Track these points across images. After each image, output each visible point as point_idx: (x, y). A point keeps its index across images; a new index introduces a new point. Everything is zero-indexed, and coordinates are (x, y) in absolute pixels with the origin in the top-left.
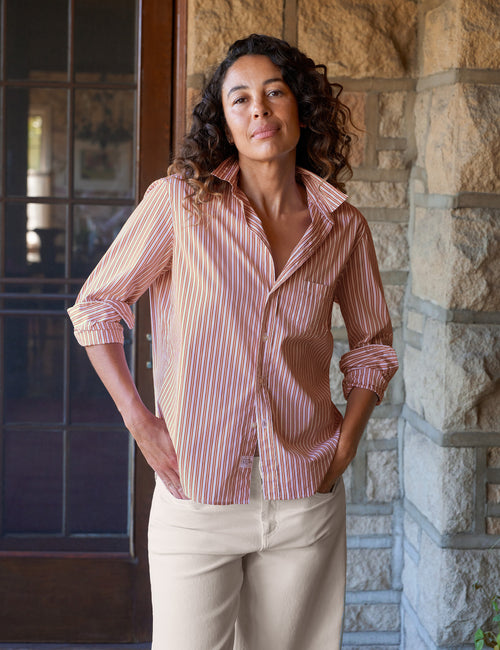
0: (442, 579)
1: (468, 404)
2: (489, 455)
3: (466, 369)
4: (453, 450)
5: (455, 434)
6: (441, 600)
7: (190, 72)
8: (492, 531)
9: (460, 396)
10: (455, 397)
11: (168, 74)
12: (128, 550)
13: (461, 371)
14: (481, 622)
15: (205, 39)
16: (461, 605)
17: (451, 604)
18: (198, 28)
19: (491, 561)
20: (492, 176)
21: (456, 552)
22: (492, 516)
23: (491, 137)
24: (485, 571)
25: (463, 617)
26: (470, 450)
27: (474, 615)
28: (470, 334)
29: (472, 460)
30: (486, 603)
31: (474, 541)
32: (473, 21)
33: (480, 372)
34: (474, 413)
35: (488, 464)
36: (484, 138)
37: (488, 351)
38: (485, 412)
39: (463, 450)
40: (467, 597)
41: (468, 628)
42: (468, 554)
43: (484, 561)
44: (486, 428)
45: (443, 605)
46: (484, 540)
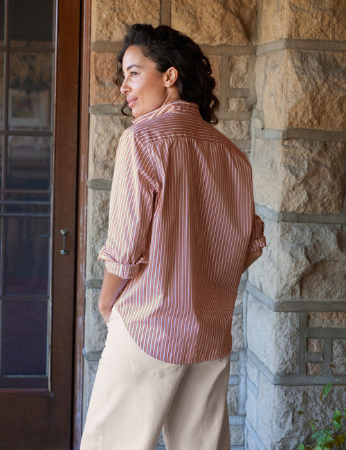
0: (274, 408)
1: (294, 280)
2: (309, 317)
3: (292, 255)
4: (283, 314)
5: (283, 302)
6: (274, 422)
7: (93, 40)
8: (311, 372)
9: (288, 275)
10: (284, 275)
11: (77, 42)
12: (47, 387)
13: (288, 256)
14: (303, 439)
15: (104, 16)
16: (289, 426)
17: (281, 426)
18: (98, 8)
19: (310, 394)
20: (311, 116)
21: (285, 388)
22: (311, 362)
23: (310, 88)
24: (306, 402)
25: (290, 435)
26: (295, 314)
27: (298, 434)
28: (295, 230)
29: (296, 321)
30: (306, 425)
31: (298, 380)
32: (298, 4)
33: (302, 258)
34: (297, 287)
35: (308, 324)
36: (305, 89)
37: (308, 243)
38: (305, 286)
39: (290, 314)
40: (293, 420)
41: (293, 443)
42: (294, 389)
43: (305, 395)
44: (306, 298)
45: (275, 427)
46: (305, 379)
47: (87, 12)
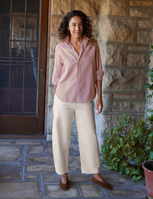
0: (102, 121)
1: (109, 85)
2: (113, 95)
3: (108, 78)
4: (105, 94)
5: (106, 91)
6: (102, 125)
7: (52, 14)
8: (113, 111)
9: (107, 83)
10: (106, 83)
11: (47, 14)
12: (37, 115)
13: (107, 78)
14: (110, 130)
15: (55, 7)
16: (106, 126)
17: (104, 126)
18: (53, 5)
19: (113, 117)
20: (114, 38)
21: (105, 115)
22: (113, 108)
23: (114, 30)
24: (111, 119)
25: (106, 129)
26: (109, 94)
27: (109, 128)
28: (109, 70)
29: (109, 96)
30: (111, 126)
31: (109, 113)
32: (111, 5)
33: (111, 78)
34: (110, 87)
35: (112, 97)
36: (113, 30)
37: (113, 74)
38: (112, 86)
39: (107, 94)
40: (108, 124)
41: (107, 131)
42: (108, 116)
43: (111, 117)
44: (112, 90)
45: (102, 126)
46: (111, 113)
47: (50, 6)
